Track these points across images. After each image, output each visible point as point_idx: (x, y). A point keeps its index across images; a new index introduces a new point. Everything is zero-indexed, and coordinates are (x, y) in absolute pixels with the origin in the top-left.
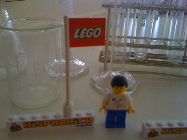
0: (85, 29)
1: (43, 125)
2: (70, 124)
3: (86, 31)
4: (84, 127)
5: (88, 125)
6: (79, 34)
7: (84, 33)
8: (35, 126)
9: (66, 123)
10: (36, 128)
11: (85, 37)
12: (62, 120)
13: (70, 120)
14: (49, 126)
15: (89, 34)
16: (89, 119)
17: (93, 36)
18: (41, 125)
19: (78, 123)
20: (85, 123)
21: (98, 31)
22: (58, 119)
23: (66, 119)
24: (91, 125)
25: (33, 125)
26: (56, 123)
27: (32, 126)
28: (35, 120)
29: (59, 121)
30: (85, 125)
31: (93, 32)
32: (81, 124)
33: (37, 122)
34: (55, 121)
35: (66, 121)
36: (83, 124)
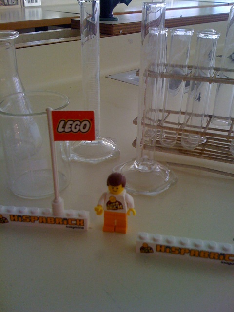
0: (71, 122)
1: (30, 221)
2: (59, 223)
3: (71, 125)
4: (75, 229)
5: (80, 228)
6: (64, 127)
7: (70, 126)
8: (22, 221)
9: (55, 222)
10: (23, 223)
11: (71, 131)
12: (51, 219)
13: (59, 219)
14: (37, 222)
15: (75, 128)
16: (80, 220)
17: (80, 130)
18: (28, 220)
19: (68, 223)
20: (76, 224)
21: (85, 125)
22: (46, 216)
23: (55, 217)
24: (83, 228)
25: (20, 219)
26: (44, 220)
27: (18, 220)
28: (22, 214)
29: (47, 219)
30: (76, 228)
31: (80, 125)
32: (72, 226)
33: (23, 216)
34: (42, 218)
35: (55, 219)
36: (75, 226)
